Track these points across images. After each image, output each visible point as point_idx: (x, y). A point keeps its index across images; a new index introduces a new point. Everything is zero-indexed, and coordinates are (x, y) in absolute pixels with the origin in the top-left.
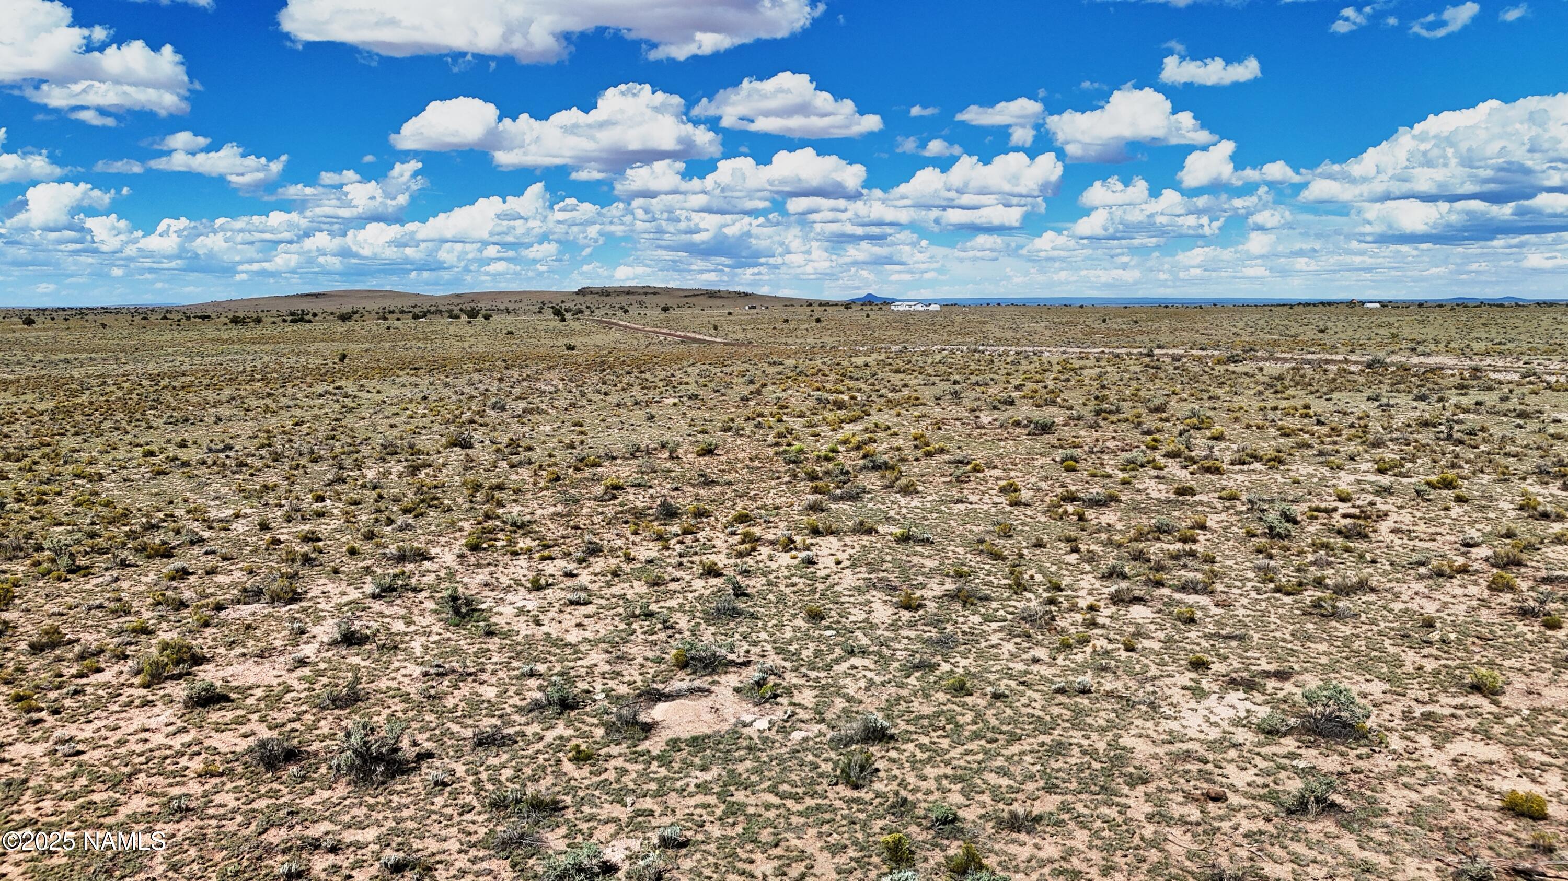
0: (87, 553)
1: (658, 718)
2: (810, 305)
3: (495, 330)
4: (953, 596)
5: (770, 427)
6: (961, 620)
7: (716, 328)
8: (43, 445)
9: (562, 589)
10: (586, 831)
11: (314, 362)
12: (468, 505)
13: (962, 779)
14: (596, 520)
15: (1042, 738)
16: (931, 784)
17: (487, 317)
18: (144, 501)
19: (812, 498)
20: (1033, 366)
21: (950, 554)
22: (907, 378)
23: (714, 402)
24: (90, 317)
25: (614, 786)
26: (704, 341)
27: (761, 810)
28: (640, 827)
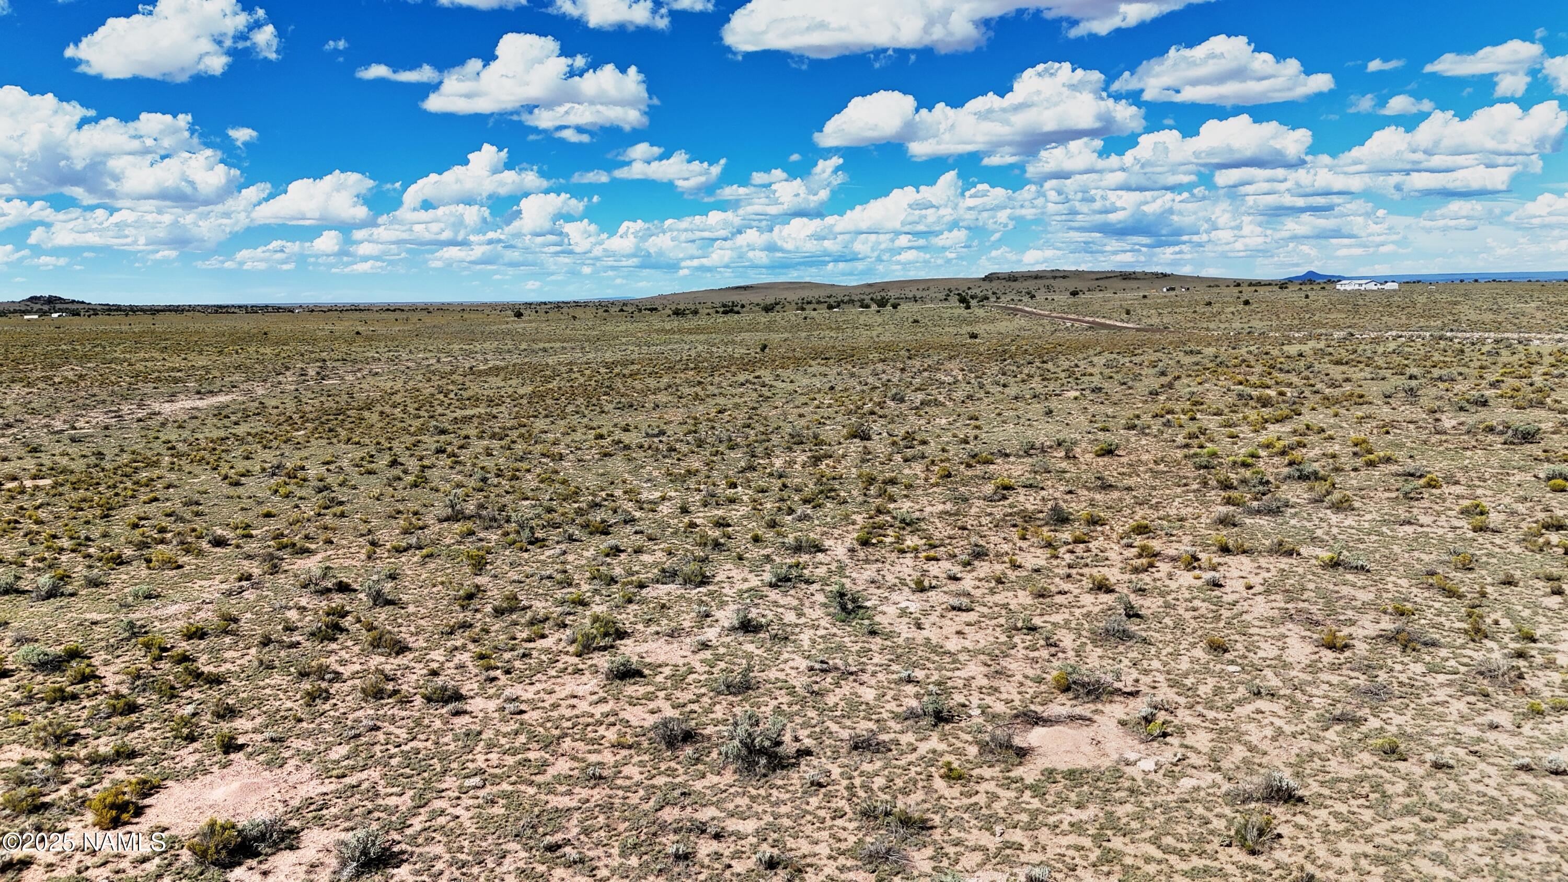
0: (544, 527)
1: (1034, 744)
2: (1238, 285)
3: (902, 319)
4: (1391, 638)
5: (1181, 426)
6: (1398, 667)
7: (1128, 313)
8: (520, 426)
9: (945, 593)
10: (952, 855)
11: (740, 351)
12: (861, 499)
13: (1385, 862)
14: (984, 521)
15: (1494, 824)
16: (1347, 863)
17: (895, 306)
18: (592, 481)
19: (1223, 510)
20: (1516, 357)
21: (1390, 586)
22: (1351, 371)
23: (1118, 396)
24: (565, 310)
25: (984, 811)
26: (1115, 327)
27: (1140, 863)
28: (1006, 860)
